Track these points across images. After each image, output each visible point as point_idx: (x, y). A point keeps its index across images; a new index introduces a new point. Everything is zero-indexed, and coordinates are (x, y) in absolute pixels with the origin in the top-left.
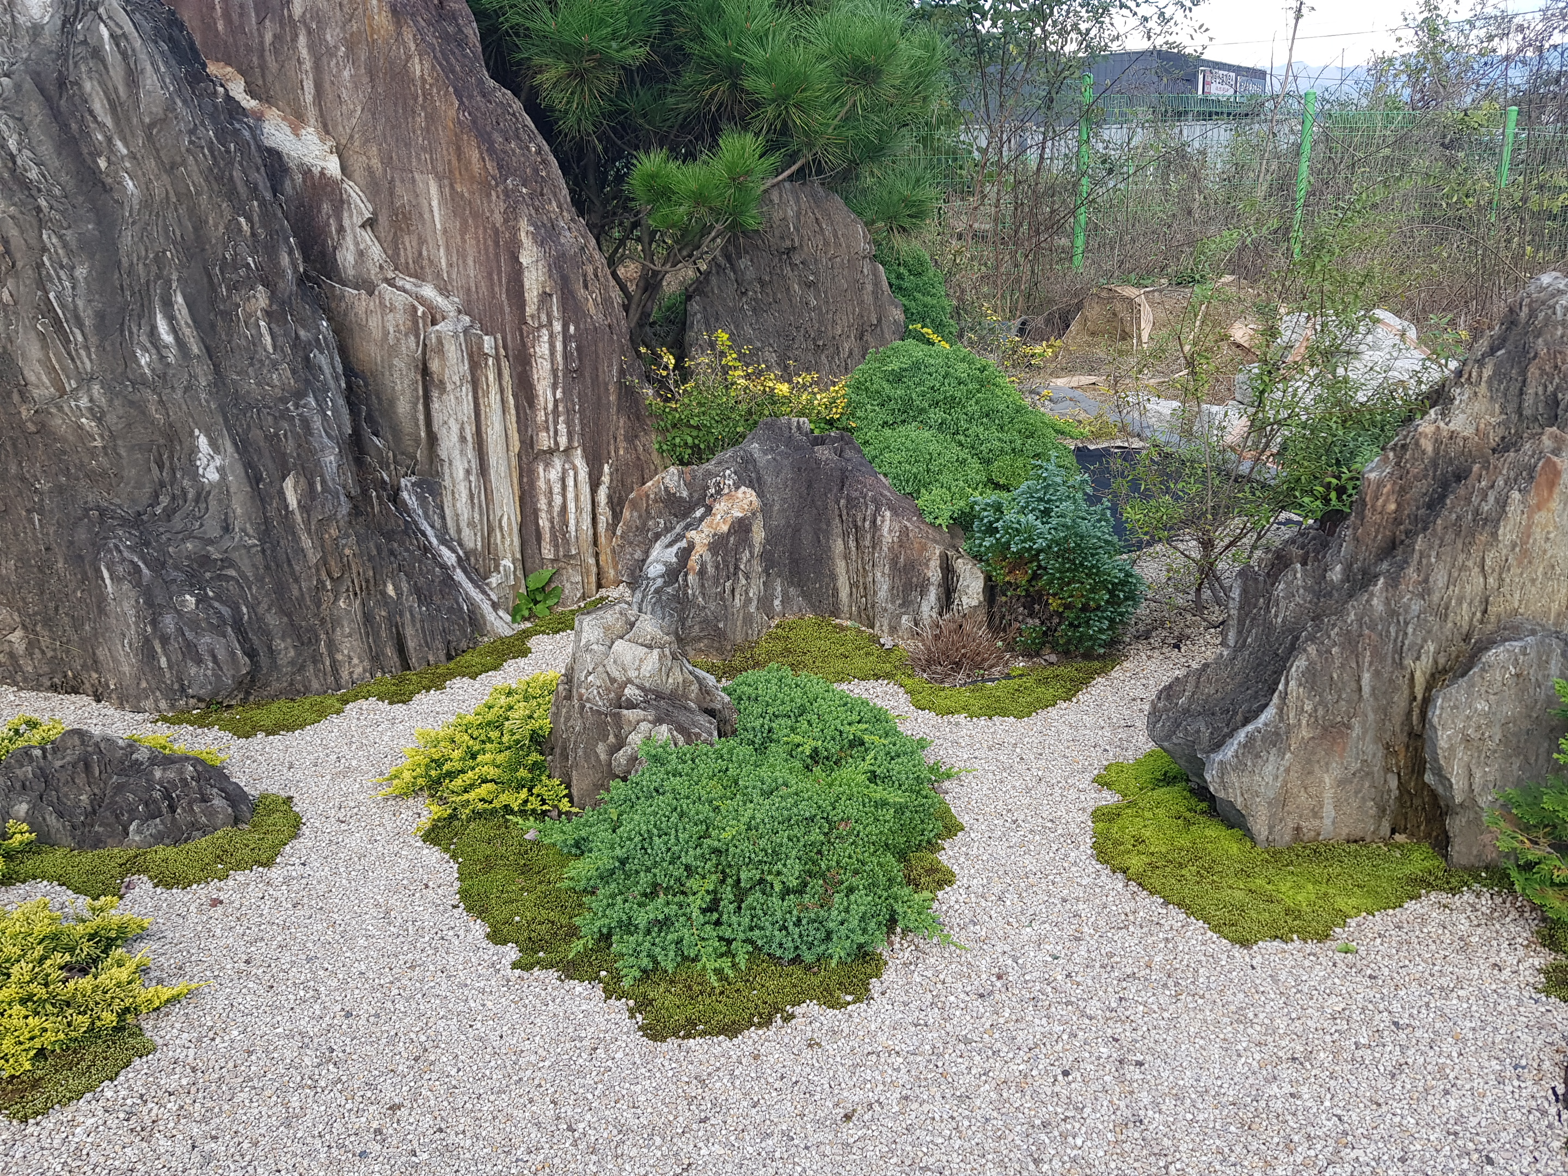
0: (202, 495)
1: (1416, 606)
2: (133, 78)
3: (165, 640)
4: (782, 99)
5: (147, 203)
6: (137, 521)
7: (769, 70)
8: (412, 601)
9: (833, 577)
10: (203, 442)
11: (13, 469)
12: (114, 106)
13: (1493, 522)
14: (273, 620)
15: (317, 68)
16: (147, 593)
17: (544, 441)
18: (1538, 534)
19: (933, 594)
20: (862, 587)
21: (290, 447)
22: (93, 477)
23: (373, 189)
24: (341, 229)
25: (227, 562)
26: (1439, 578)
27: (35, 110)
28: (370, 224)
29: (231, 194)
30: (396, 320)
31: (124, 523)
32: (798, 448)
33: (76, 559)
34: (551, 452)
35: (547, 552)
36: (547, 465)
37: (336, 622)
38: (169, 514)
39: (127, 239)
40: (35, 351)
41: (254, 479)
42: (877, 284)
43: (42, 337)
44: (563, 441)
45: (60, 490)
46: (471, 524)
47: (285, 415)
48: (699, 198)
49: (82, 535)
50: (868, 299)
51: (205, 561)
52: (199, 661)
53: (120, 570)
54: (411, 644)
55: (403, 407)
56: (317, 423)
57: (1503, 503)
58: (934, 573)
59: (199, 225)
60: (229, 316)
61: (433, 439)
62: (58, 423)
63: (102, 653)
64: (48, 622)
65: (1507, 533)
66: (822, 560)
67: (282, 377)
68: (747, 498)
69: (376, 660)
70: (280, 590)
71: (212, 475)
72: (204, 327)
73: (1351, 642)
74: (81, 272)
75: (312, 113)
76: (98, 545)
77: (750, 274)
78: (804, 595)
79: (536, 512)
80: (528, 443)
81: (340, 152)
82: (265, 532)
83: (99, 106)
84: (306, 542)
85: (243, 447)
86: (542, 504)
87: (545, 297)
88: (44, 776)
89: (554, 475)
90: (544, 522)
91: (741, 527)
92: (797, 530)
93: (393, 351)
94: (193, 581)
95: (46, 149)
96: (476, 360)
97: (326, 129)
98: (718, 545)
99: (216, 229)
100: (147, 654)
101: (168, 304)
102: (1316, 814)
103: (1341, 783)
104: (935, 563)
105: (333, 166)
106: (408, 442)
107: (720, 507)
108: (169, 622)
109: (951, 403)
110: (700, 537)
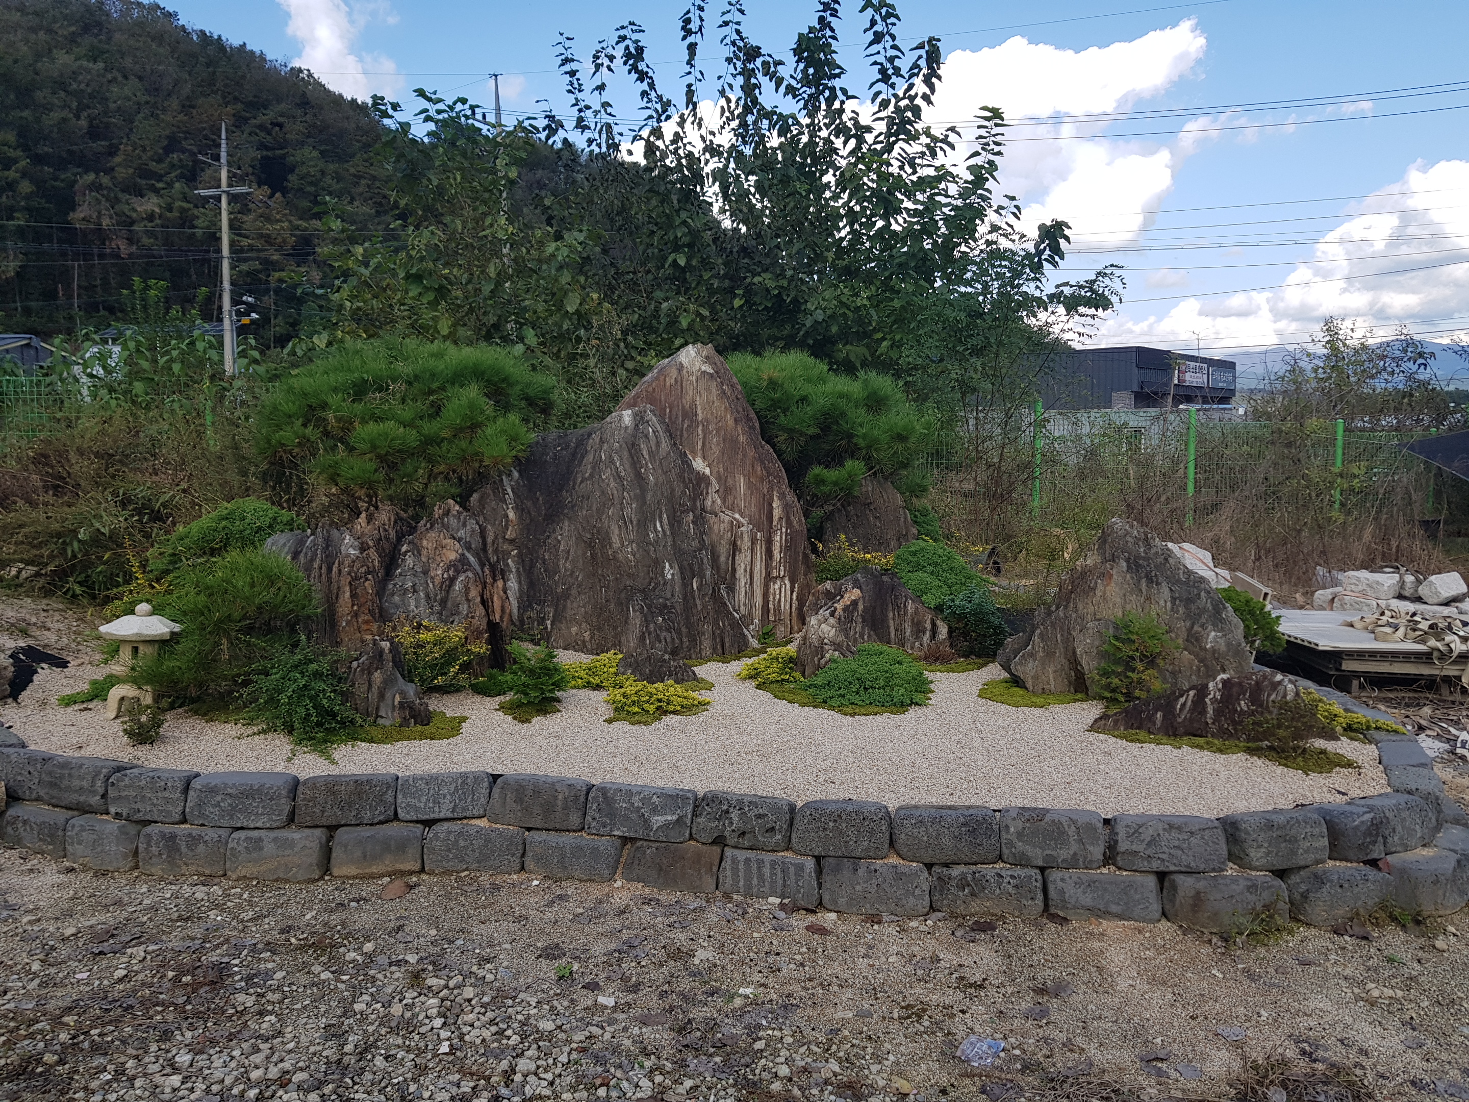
0: (665, 583)
1: (1074, 615)
2: (658, 444)
3: (650, 634)
4: (869, 447)
5: (656, 484)
6: (643, 591)
7: (864, 436)
8: (728, 628)
9: (888, 627)
10: (667, 565)
11: (600, 572)
12: (650, 453)
13: (1094, 589)
14: (684, 630)
15: (704, 438)
16: (645, 616)
17: (775, 573)
18: (1108, 594)
19: (928, 633)
20: (900, 630)
21: (696, 568)
22: (629, 575)
23: (719, 479)
24: (707, 493)
25: (673, 607)
26: (1080, 606)
27: (626, 454)
28: (717, 492)
29: (684, 481)
30: (726, 525)
31: (639, 591)
32: (876, 577)
33: (619, 603)
34: (778, 577)
35: (772, 618)
36: (775, 583)
37: (703, 634)
38: (654, 589)
39: (649, 495)
40: (616, 532)
41: (683, 579)
42: (906, 518)
43: (620, 527)
44: (782, 573)
45: (617, 579)
46: (745, 604)
47: (695, 557)
48: (836, 484)
49: (623, 595)
50: (902, 524)
51: (665, 606)
52: (660, 642)
53: (637, 608)
54: (727, 645)
55: (722, 559)
56: (705, 560)
57: (1096, 583)
58: (928, 626)
59: (673, 490)
60: (680, 522)
61: (734, 570)
62: (620, 556)
63: (623, 639)
64: (599, 629)
65: (1099, 593)
66: (884, 619)
67: (695, 544)
68: (857, 592)
69: (714, 649)
70: (687, 618)
71: (669, 577)
72: (671, 525)
73: (1053, 625)
74: (634, 506)
75: (700, 453)
76: (629, 600)
77: (853, 513)
78: (877, 635)
79: (768, 602)
80: (768, 574)
81: (709, 465)
82: (685, 598)
83: (645, 453)
84: (698, 602)
85: (681, 568)
86: (771, 598)
87: (781, 519)
88: (636, 661)
89: (777, 587)
90: (771, 606)
91: (855, 603)
92: (874, 608)
93: (722, 537)
94: (661, 614)
95: (627, 466)
96: (753, 542)
97: (704, 458)
98: (845, 609)
99: (678, 492)
100: (642, 638)
101: (661, 517)
102: (1048, 683)
103: (1055, 672)
104: (928, 622)
105: (707, 471)
106: (722, 573)
107: (847, 596)
108: (652, 626)
109: (936, 564)
110: (839, 606)
